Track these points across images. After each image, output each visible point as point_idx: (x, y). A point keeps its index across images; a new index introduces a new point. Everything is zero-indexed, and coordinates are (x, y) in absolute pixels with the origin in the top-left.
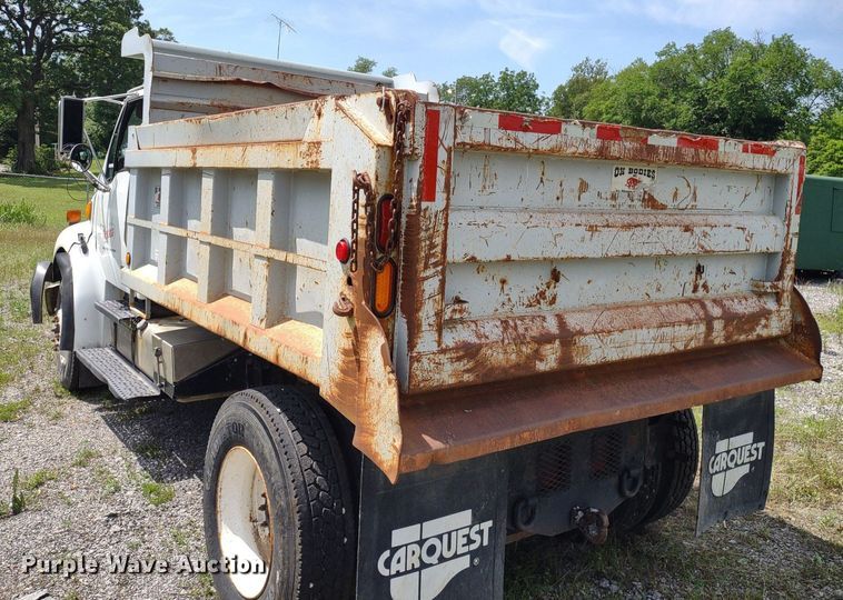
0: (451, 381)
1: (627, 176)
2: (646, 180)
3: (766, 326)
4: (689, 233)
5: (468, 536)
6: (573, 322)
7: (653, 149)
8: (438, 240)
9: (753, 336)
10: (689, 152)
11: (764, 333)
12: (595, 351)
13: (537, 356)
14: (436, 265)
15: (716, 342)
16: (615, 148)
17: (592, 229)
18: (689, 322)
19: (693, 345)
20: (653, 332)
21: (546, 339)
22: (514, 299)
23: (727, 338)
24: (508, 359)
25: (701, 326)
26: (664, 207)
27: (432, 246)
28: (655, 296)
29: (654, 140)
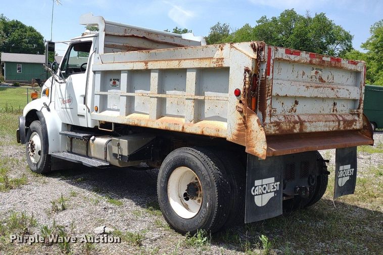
0: (273, 133)
1: (315, 71)
2: (320, 72)
3: (355, 125)
4: (333, 91)
5: (273, 186)
6: (302, 118)
7: (324, 61)
8: (270, 88)
9: (351, 128)
10: (333, 63)
11: (355, 127)
12: (310, 128)
13: (294, 127)
14: (270, 96)
15: (341, 129)
16: (314, 61)
17: (307, 87)
18: (333, 121)
19: (335, 129)
20: (324, 123)
21: (296, 122)
22: (286, 109)
23: (344, 128)
24: (287, 128)
25: (337, 123)
26: (325, 82)
27: (269, 90)
28: (322, 112)
29: (324, 58)
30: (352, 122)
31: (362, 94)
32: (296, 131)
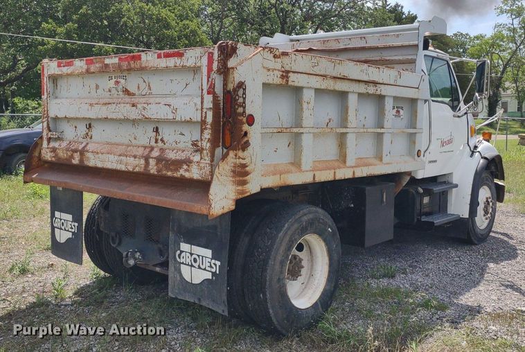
1: (114, 80)
2: (123, 81)
3: (187, 170)
4: (135, 108)
5: (71, 225)
7: (107, 66)
8: (46, 109)
9: (177, 175)
10: (125, 65)
11: (187, 175)
12: (93, 161)
13: (72, 157)
15: (152, 172)
16: (92, 68)
17: (91, 105)
19: (137, 169)
20: (116, 158)
21: (75, 151)
22: (79, 134)
23: (158, 171)
24: (63, 156)
25: (142, 160)
26: (134, 94)
27: (44, 111)
29: (107, 61)
30: (178, 164)
31: (205, 110)
32: (76, 161)
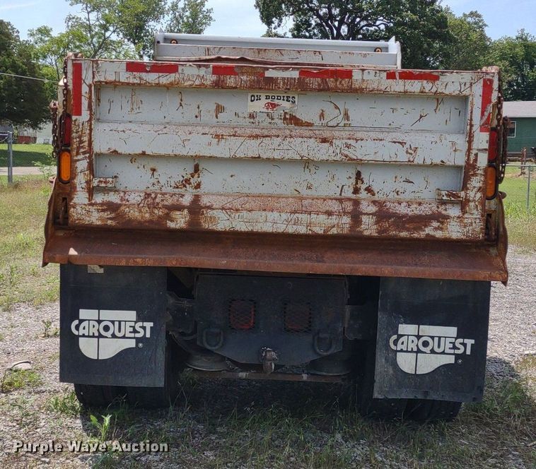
0: (99, 223)
1: (264, 101)
2: (285, 104)
3: (439, 229)
4: (326, 145)
5: (133, 327)
6: (205, 201)
8: (85, 139)
10: (314, 82)
11: (438, 235)
12: (223, 223)
13: (168, 217)
14: (84, 153)
15: (367, 233)
16: (231, 81)
17: (219, 137)
18: (329, 213)
19: (334, 231)
20: (284, 216)
21: (177, 208)
24: (142, 217)
25: (345, 218)
26: (309, 125)
27: (81, 142)
28: (305, 192)
30: (423, 220)
31: (474, 152)
